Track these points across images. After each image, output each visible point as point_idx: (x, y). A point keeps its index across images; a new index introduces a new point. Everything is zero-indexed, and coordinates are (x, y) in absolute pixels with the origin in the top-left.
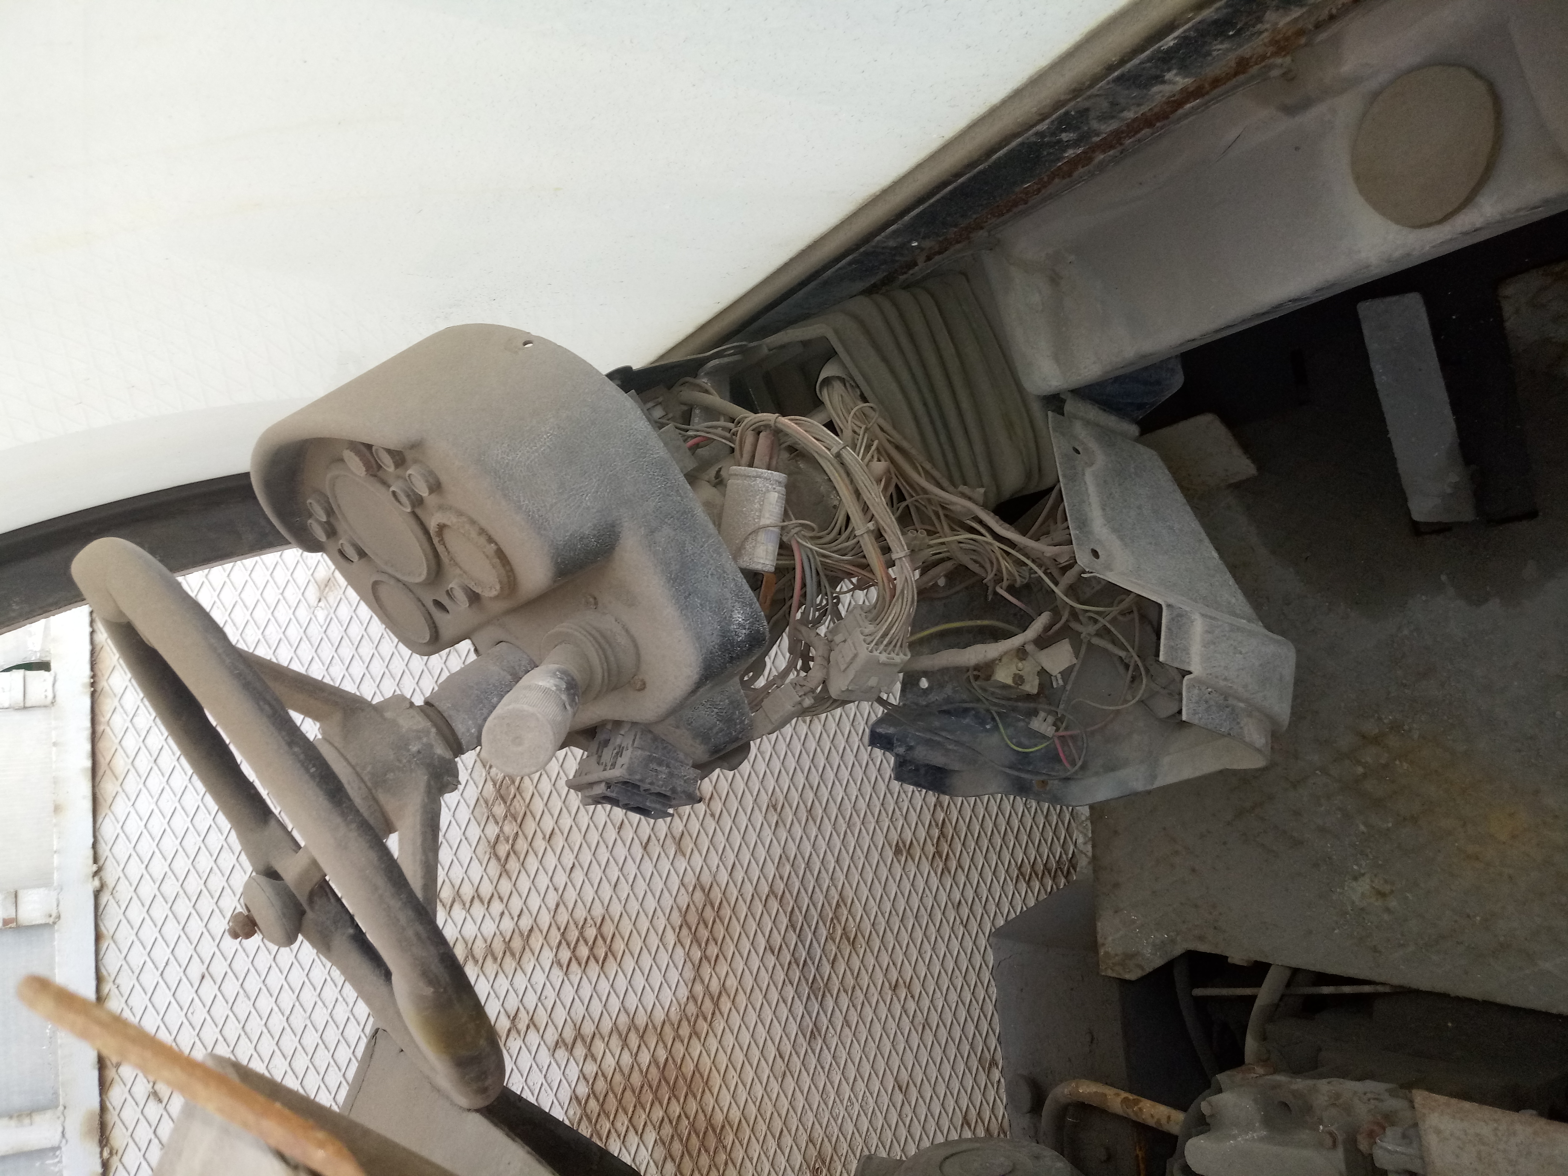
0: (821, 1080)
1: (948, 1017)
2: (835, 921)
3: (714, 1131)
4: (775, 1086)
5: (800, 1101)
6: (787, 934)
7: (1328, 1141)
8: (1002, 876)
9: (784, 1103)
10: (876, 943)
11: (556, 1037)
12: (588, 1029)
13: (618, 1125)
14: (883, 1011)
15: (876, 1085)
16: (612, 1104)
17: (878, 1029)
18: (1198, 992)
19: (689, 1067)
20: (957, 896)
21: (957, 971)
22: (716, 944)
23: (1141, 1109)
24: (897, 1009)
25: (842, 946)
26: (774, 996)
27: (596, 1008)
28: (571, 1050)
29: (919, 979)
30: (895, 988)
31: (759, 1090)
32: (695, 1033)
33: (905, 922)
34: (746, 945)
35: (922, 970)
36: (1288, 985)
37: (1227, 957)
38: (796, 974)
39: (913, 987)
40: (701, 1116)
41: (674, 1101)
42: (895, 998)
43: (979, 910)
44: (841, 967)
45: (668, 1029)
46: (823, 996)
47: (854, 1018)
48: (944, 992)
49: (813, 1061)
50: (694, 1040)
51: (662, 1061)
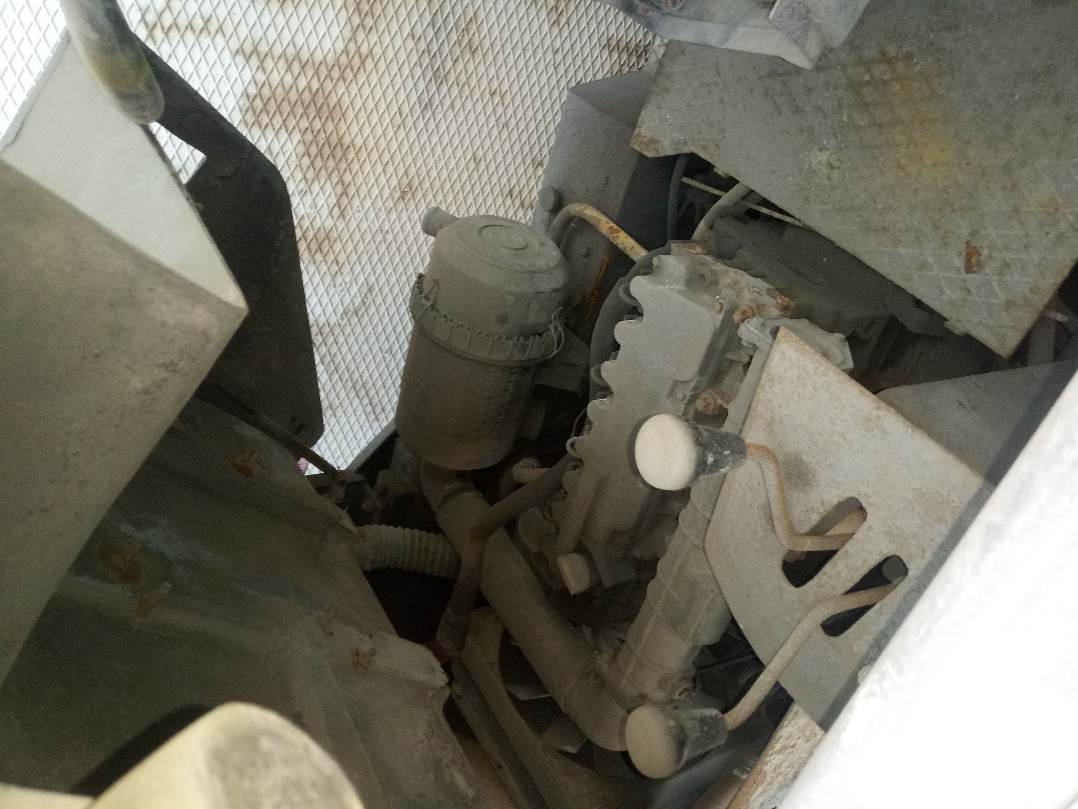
0: (424, 138)
1: (522, 126)
2: (465, 32)
3: (342, 147)
4: (391, 132)
5: (405, 148)
6: (428, 30)
7: (718, 308)
8: (595, 40)
9: (394, 145)
10: (490, 58)
11: (238, 46)
12: (263, 48)
13: (275, 122)
14: (479, 107)
15: (459, 153)
16: (272, 106)
17: (472, 117)
18: (686, 180)
19: (333, 100)
20: (558, 44)
21: (539, 97)
22: (373, 18)
23: (618, 237)
24: (490, 109)
25: (465, 52)
26: (406, 71)
27: (272, 35)
28: (248, 59)
29: (511, 93)
30: (493, 94)
31: (379, 131)
32: (342, 77)
33: (515, 50)
34: (395, 27)
35: (515, 88)
36: (743, 198)
37: (714, 167)
38: (426, 61)
39: (505, 98)
40: (335, 135)
41: (317, 119)
42: (490, 101)
43: (569, 60)
44: (460, 67)
45: (323, 68)
46: (442, 82)
47: (458, 105)
48: (525, 108)
49: (421, 124)
50: (341, 82)
51: (314, 89)
